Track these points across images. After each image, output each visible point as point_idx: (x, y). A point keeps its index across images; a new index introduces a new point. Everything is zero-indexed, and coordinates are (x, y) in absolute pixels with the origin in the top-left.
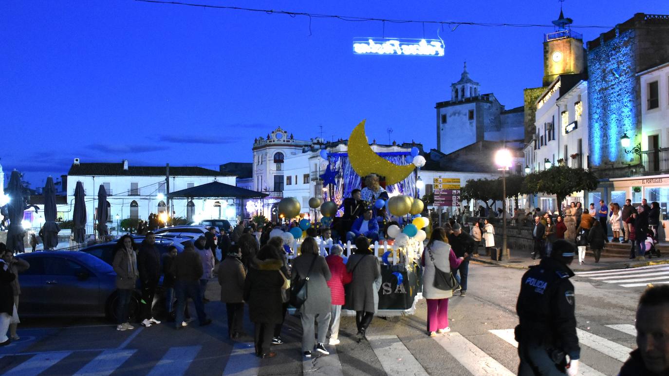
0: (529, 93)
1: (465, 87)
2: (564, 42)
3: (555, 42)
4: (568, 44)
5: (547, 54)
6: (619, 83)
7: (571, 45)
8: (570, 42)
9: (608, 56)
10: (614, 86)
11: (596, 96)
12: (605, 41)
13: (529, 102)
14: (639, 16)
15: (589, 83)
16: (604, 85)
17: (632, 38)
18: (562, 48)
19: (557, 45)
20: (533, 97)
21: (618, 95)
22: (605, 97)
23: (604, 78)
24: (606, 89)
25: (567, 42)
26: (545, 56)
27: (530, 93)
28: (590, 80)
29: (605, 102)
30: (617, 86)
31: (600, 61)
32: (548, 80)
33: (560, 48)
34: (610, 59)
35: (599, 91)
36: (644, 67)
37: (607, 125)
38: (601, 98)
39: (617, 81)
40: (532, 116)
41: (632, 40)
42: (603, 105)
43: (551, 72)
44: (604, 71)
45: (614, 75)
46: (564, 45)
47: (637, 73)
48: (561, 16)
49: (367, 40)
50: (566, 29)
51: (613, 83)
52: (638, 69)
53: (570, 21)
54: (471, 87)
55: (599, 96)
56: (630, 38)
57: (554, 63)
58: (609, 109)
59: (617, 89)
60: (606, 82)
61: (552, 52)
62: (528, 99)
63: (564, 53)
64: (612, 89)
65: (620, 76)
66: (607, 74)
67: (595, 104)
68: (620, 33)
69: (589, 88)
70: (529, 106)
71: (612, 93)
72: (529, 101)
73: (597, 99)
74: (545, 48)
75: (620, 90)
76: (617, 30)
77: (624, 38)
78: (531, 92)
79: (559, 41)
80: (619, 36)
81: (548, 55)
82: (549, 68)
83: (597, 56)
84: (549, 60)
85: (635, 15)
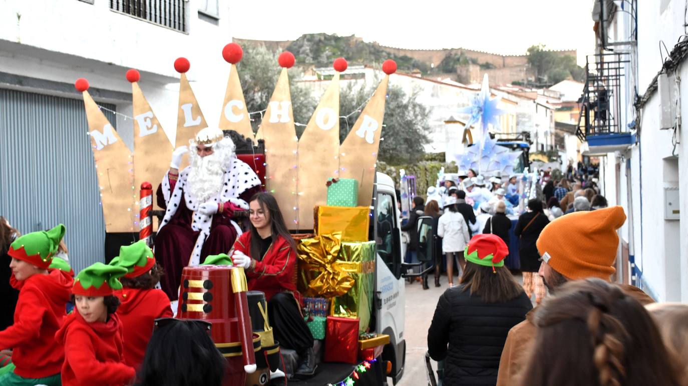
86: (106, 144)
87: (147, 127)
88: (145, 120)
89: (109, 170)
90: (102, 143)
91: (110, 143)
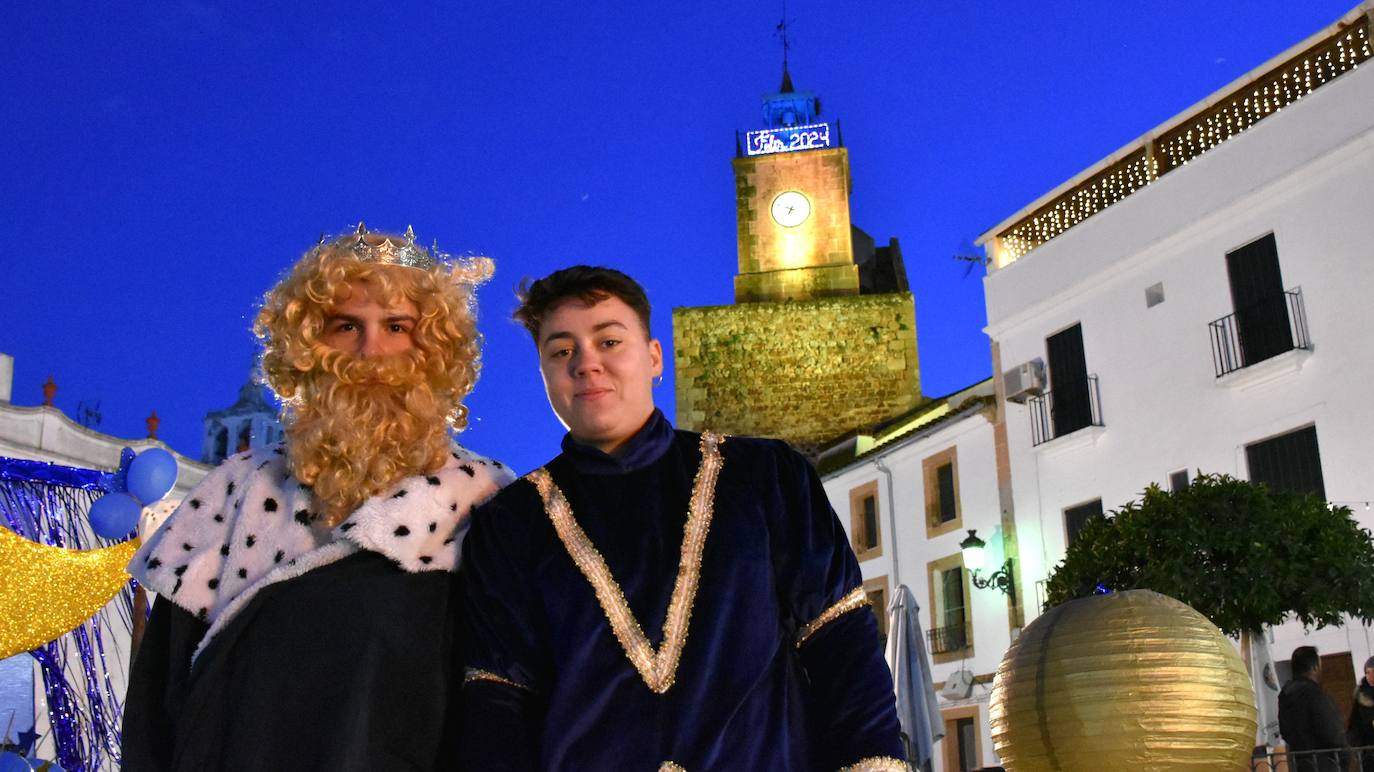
0: (693, 322)
1: (254, 424)
2: (816, 161)
4: (831, 169)
5: (750, 200)
7: (842, 173)
8: (839, 161)
13: (694, 359)
18: (810, 183)
19: (791, 169)
20: (713, 340)
25: (827, 161)
27: (701, 325)
32: (758, 289)
33: (801, 179)
40: (708, 411)
43: (769, 261)
46: (817, 172)
54: (270, 428)
57: (778, 231)
61: (769, 193)
62: (692, 345)
63: (817, 197)
70: (699, 372)
72: (697, 353)
74: (739, 179)
78: (704, 319)
79: (798, 157)
82: (758, 248)
84: (760, 217)
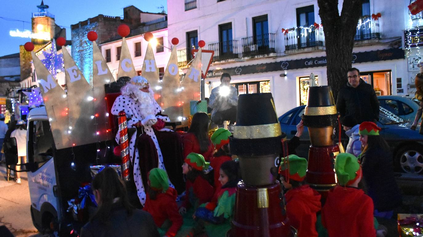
0: (22, 48)
2: (44, 19)
3: (38, 18)
4: (46, 21)
6: (90, 48)
7: (48, 21)
8: (48, 19)
9: (83, 33)
10: (87, 50)
11: (76, 54)
12: (81, 26)
13: (23, 54)
14: (101, 16)
15: (72, 47)
16: (81, 48)
17: (97, 26)
19: (40, 20)
21: (89, 55)
22: (82, 55)
23: (81, 45)
24: (82, 51)
25: (46, 19)
26: (32, 26)
27: (24, 48)
28: (73, 45)
29: (82, 57)
30: (89, 50)
31: (78, 35)
32: (34, 41)
33: (41, 23)
34: (85, 35)
35: (78, 52)
36: (103, 41)
37: (83, 69)
38: (79, 55)
39: (88, 47)
40: (25, 62)
41: (97, 27)
42: (81, 59)
44: (81, 41)
45: (87, 44)
46: (44, 21)
47: (100, 44)
48: (42, 3)
49: (16, 30)
50: (45, 11)
51: (86, 48)
52: (100, 42)
53: (47, 7)
55: (78, 54)
56: (96, 26)
58: (84, 61)
59: (89, 51)
60: (82, 47)
61: (37, 24)
62: (22, 52)
63: (44, 25)
64: (86, 51)
65: (90, 45)
66: (82, 43)
67: (76, 58)
68: (91, 23)
69: (72, 49)
70: (23, 56)
71: (86, 53)
73: (77, 55)
74: (32, 22)
75: (91, 52)
76: (89, 21)
77: (92, 25)
79: (41, 18)
80: (90, 25)
81: (35, 26)
83: (77, 33)
84: (35, 28)
85: (99, 15)
86: (49, 88)
87: (74, 76)
88: (73, 72)
89: (53, 107)
90: (47, 88)
91: (52, 87)
